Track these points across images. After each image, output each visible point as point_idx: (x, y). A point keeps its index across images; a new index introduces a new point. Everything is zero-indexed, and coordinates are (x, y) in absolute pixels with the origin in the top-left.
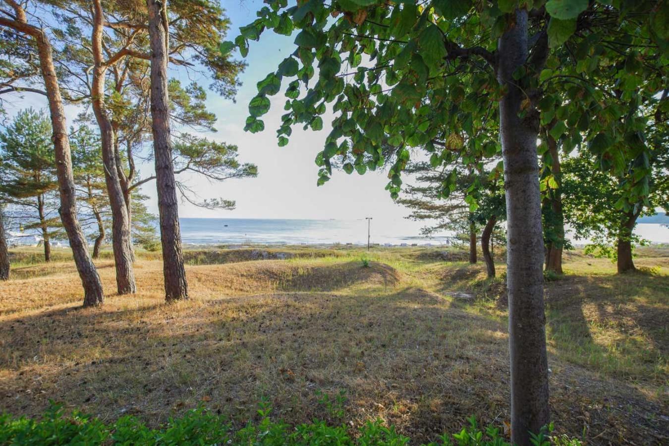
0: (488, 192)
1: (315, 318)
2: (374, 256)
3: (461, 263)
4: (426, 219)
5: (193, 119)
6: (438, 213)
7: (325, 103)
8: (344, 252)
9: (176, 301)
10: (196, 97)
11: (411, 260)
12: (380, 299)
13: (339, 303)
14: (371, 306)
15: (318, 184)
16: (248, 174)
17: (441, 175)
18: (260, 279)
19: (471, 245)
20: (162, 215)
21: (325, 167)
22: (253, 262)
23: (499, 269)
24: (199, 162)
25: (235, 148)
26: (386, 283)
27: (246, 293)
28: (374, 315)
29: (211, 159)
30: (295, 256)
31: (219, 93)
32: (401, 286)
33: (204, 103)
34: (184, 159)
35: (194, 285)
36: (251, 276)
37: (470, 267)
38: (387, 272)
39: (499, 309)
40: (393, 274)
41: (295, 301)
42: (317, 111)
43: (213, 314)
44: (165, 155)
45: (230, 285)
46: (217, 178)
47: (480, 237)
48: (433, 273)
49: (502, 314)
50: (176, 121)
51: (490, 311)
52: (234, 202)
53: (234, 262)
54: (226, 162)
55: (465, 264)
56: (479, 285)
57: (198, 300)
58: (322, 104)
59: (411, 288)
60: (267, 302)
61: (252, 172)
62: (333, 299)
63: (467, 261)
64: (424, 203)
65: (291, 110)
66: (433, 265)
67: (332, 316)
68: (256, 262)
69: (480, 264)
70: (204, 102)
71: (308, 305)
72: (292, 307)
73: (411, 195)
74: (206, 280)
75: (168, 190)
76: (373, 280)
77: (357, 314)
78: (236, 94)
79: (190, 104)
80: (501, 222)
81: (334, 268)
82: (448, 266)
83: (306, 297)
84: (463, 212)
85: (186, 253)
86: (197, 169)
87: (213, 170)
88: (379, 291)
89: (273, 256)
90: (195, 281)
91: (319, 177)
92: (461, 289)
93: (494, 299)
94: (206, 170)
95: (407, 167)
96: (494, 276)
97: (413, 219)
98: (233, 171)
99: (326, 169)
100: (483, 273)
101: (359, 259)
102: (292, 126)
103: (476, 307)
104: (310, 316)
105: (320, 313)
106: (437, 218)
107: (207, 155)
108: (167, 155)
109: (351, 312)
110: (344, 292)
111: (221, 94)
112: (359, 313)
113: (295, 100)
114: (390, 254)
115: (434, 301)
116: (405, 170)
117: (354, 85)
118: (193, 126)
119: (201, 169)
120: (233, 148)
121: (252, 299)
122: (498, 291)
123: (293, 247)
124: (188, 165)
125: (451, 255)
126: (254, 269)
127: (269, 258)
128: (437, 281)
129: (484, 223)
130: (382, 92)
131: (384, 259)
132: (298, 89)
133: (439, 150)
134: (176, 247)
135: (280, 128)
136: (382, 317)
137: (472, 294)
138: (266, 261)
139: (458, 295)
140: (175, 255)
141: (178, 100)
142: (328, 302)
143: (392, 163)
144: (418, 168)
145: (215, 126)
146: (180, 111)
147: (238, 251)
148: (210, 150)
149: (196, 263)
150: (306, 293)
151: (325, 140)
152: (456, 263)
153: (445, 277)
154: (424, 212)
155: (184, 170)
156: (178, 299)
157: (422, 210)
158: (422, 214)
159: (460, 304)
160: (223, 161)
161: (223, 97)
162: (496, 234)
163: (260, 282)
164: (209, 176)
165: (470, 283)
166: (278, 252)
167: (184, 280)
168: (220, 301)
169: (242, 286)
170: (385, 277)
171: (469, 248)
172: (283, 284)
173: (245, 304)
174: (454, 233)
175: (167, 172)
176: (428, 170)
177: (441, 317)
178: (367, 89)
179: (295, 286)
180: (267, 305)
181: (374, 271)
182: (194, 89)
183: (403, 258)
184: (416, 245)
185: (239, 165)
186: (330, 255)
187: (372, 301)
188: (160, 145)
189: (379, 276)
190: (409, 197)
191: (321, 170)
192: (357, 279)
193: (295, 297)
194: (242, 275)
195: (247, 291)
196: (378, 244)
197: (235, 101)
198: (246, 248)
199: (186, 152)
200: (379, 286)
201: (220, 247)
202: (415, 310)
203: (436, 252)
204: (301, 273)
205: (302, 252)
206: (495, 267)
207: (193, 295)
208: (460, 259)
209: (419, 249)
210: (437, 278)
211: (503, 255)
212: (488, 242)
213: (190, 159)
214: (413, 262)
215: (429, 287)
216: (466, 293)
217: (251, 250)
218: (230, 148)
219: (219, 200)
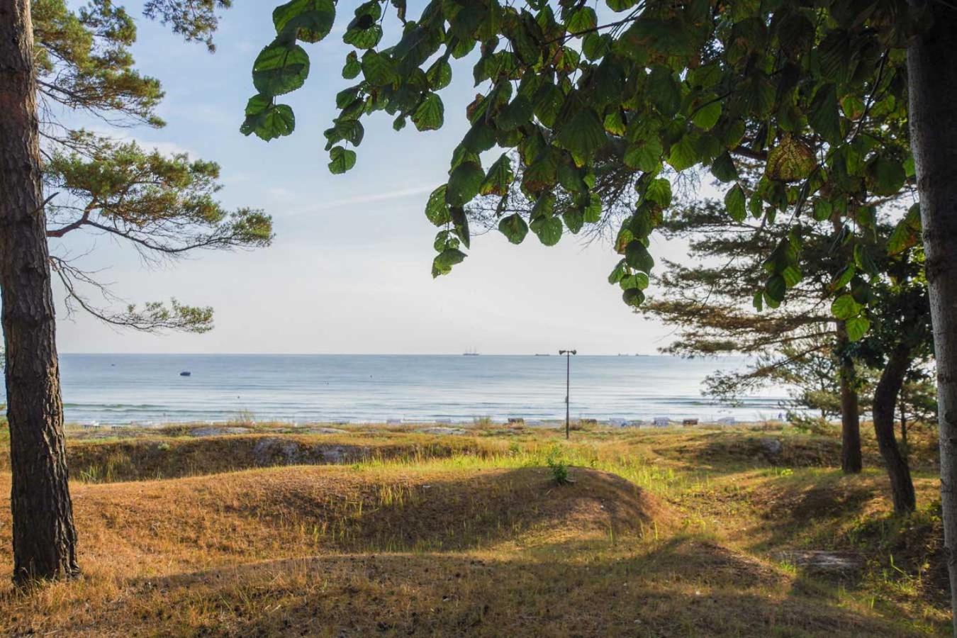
0: (887, 279)
1: (424, 626)
2: (583, 452)
3: (818, 471)
4: (722, 354)
5: (99, 91)
6: (751, 337)
7: (451, 60)
8: (503, 443)
9: (44, 582)
10: (109, 35)
11: (681, 464)
12: (598, 570)
13: (490, 582)
14: (577, 591)
15: (436, 272)
16: (248, 238)
17: (756, 238)
18: (278, 516)
19: (844, 420)
20: (12, 348)
21: (452, 226)
22: (259, 470)
23: (925, 488)
24: (116, 206)
25: (213, 170)
26: (617, 526)
27: (238, 558)
28: (586, 617)
29: (147, 198)
30: (371, 453)
31: (171, 25)
32: (655, 535)
33: (131, 50)
34: (75, 198)
35: (96, 537)
36: (253, 511)
37: (844, 482)
38: (617, 497)
39: (930, 602)
40: (633, 501)
41: (371, 578)
42: (429, 79)
43: (144, 618)
44: (24, 190)
45: (193, 535)
46: (163, 249)
47: (866, 402)
48: (743, 498)
49: (942, 615)
50: (52, 96)
51: (907, 606)
52: (210, 311)
53: (205, 473)
54: (188, 207)
55: (832, 474)
56: (871, 531)
57: (104, 579)
58: (443, 61)
59: (684, 539)
60: (293, 582)
61: (257, 232)
62: (473, 572)
63: (833, 466)
64: (712, 310)
65: (361, 78)
66: (741, 475)
67: (470, 620)
68: (267, 471)
69: (870, 475)
70: (127, 49)
71: (405, 588)
72: (363, 596)
73: (677, 290)
74: (128, 524)
75: (29, 280)
76: (581, 517)
77: (538, 613)
78: (214, 29)
79: (93, 53)
80: (925, 360)
81: (475, 485)
82: (784, 480)
83: (399, 567)
84: (821, 335)
85: (75, 448)
86: (109, 224)
87: (153, 226)
88: (598, 548)
89: (312, 454)
90: (99, 526)
91: (438, 254)
92: (820, 543)
93: (915, 573)
94: (134, 226)
95: (666, 214)
96: (913, 508)
97: (686, 352)
98: (206, 230)
99: (456, 231)
100: (881, 499)
101: (544, 463)
102: (364, 119)
103: (864, 594)
104: (410, 620)
105: (438, 611)
106: (749, 349)
107: (138, 186)
108: (29, 189)
109: (523, 609)
110: (503, 552)
111: (176, 29)
112: (543, 612)
113: (371, 51)
114: (627, 447)
115: (747, 576)
116: (662, 224)
117: (523, 10)
118: (100, 112)
119: (120, 224)
120: (206, 170)
121: (253, 573)
122: (925, 549)
123: (368, 431)
124: (86, 214)
125: (790, 449)
126: (260, 492)
127: (301, 461)
128: (755, 522)
129: (879, 363)
130: (596, 29)
131: (609, 464)
132: (378, 22)
133: (752, 173)
134: (49, 433)
135: (333, 125)
136: (606, 621)
137: (853, 556)
138: (295, 467)
139: (815, 559)
140: (46, 455)
141: (59, 42)
142: (460, 580)
143: (628, 205)
144: (695, 219)
145: (158, 111)
146: (66, 72)
147: (217, 442)
148: (145, 174)
149: (102, 476)
150: (399, 554)
151: (451, 156)
152: (803, 472)
153: (775, 509)
154: (713, 334)
155: (75, 226)
156: (48, 578)
157: (709, 329)
158: (710, 339)
159: (820, 586)
160: (179, 202)
161: (181, 36)
162: (914, 392)
163: (277, 527)
164: (143, 242)
165: (846, 526)
166: (325, 445)
167: (67, 524)
168: (165, 580)
169: (228, 538)
170: (611, 510)
171: (841, 430)
172: (337, 532)
173: (234, 587)
174: (799, 390)
175: (28, 233)
176: (723, 224)
177: (767, 622)
178: (558, 20)
179: (370, 535)
180: (294, 589)
181: (583, 493)
182: (103, 13)
183: (660, 459)
184: (694, 422)
185: (223, 213)
186: (465, 449)
187: (577, 578)
188: (11, 163)
189: (597, 506)
190: (674, 296)
191: (442, 235)
192: (538, 517)
193: (369, 567)
194: (228, 508)
195: (242, 552)
196: (594, 421)
197: (212, 48)
198: (240, 433)
199: (79, 178)
200: (597, 534)
201: (168, 431)
202: (696, 601)
203: (751, 440)
204: (388, 501)
205: (390, 442)
206: (914, 484)
207: (93, 563)
208: (816, 461)
209: (704, 432)
210: (753, 512)
211: (934, 448)
212: (892, 416)
213: (90, 199)
214: (688, 469)
215: (735, 537)
216: (838, 556)
217: (254, 440)
218: (199, 168)
219: (168, 306)
